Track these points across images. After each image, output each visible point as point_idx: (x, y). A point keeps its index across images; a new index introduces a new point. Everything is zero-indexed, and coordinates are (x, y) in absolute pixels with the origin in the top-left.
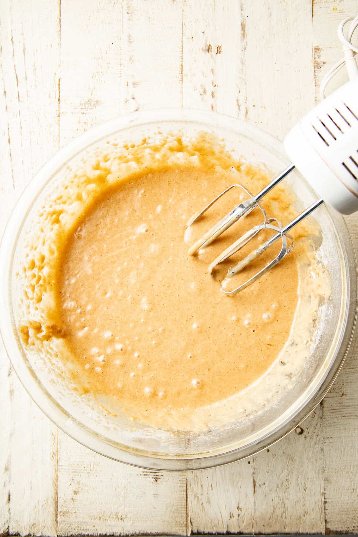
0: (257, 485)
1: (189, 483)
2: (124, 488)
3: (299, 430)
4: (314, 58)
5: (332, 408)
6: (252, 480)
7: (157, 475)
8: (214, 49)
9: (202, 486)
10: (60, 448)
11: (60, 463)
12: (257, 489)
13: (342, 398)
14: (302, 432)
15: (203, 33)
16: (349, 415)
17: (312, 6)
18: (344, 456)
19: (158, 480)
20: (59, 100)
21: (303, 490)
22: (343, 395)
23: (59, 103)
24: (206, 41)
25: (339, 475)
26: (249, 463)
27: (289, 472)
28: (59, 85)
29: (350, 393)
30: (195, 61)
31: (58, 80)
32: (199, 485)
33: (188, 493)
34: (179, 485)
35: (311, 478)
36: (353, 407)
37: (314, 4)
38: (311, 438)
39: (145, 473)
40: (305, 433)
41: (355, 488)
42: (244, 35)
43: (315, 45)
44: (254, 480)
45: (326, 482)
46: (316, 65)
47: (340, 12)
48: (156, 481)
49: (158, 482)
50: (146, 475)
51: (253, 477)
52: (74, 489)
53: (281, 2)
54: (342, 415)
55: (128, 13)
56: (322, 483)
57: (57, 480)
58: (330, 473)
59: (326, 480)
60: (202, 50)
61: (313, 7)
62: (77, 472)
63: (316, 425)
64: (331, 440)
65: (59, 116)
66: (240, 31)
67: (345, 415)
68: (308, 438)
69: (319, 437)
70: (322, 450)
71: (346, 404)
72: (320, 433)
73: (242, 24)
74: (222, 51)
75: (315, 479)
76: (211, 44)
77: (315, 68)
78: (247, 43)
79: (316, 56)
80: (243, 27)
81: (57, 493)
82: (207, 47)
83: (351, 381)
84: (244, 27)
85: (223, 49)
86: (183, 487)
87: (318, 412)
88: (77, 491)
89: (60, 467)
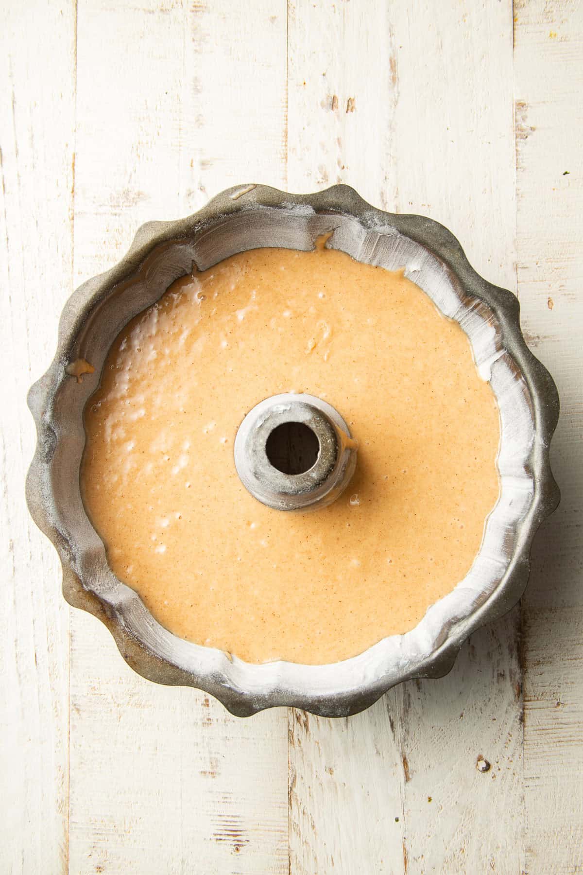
0: (410, 858)
1: (293, 854)
2: (183, 861)
3: (482, 764)
4: (516, 121)
5: (540, 727)
6: (402, 850)
7: (238, 841)
8: (342, 105)
9: (315, 859)
10: (73, 792)
11: (73, 819)
12: (409, 864)
13: (557, 709)
14: (488, 767)
15: (324, 75)
16: (570, 738)
17: (514, 29)
18: (559, 809)
19: (240, 848)
20: (73, 191)
21: (489, 867)
22: (558, 704)
23: (73, 197)
24: (329, 90)
25: (551, 842)
26: (397, 820)
27: (466, 836)
28: (74, 165)
29: (570, 702)
30: (308, 125)
31: (72, 157)
32: (311, 857)
33: (292, 871)
34: (277, 856)
35: (503, 847)
36: (576, 725)
37: (516, 27)
38: (503, 778)
39: (219, 837)
40: (492, 770)
41: (579, 864)
42: (394, 79)
43: (518, 97)
44: (405, 849)
45: (528, 854)
46: (519, 132)
47: (561, 41)
48: (237, 849)
49: (240, 852)
50: (221, 839)
51: (404, 845)
52: (97, 864)
53: (459, 22)
54: (557, 740)
55: (194, 40)
56: (522, 855)
57: (67, 847)
58: (535, 839)
59: (529, 850)
60: (323, 105)
61: (515, 32)
62: (101, 834)
63: (513, 756)
64: (537, 782)
65: (73, 219)
66: (388, 74)
67: (562, 739)
68: (498, 778)
69: (517, 777)
70: (523, 799)
71: (564, 721)
72: (518, 769)
73: (391, 61)
74: (356, 106)
75: (509, 848)
76: (337, 95)
77: (517, 137)
78: (399, 93)
79: (519, 117)
80: (393, 65)
81: (68, 870)
82: (330, 100)
83: (573, 680)
84: (395, 66)
85: (357, 104)
86: (282, 860)
87: (515, 734)
88: (101, 866)
89: (73, 825)
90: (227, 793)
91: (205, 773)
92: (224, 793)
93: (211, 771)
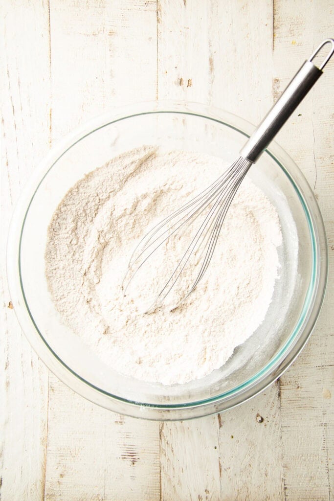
0: (223, 469)
1: (162, 466)
2: (105, 470)
3: (259, 419)
4: (274, 89)
5: (289, 399)
6: (218, 464)
7: (134, 459)
8: (185, 83)
9: (174, 468)
10: (49, 434)
11: (49, 448)
12: (222, 472)
13: (298, 390)
14: (262, 420)
15: (176, 68)
16: (304, 406)
17: (273, 40)
18: (301, 444)
19: (135, 463)
20: (51, 128)
21: (264, 475)
22: (298, 387)
23: (51, 131)
24: (179, 75)
25: (297, 463)
26: (216, 448)
27: (252, 457)
28: (51, 115)
29: (304, 386)
30: (168, 93)
31: (50, 111)
32: (172, 469)
33: (161, 475)
34: (153, 467)
35: (271, 464)
36: (308, 399)
37: (275, 39)
38: (270, 426)
39: (124, 457)
40: (265, 422)
41: (313, 476)
42: (212, 69)
43: (275, 77)
44: (220, 464)
45: (285, 469)
46: (276, 94)
47: (298, 46)
48: (133, 463)
49: (135, 465)
50: (125, 458)
51: (219, 462)
52: (61, 473)
53: (245, 38)
54: (299, 406)
55: (110, 50)
56: (282, 469)
57: (45, 464)
58: (288, 460)
59: (285, 466)
60: (175, 83)
61: (274, 42)
62: (63, 456)
63: (275, 414)
64: (289, 429)
65: (51, 142)
66: (208, 66)
67: (301, 406)
68: (268, 426)
69: (277, 426)
70: (281, 438)
71: (302, 397)
72: (278, 422)
73: (210, 59)
74: (192, 83)
75: (275, 465)
76: (183, 78)
77: (274, 97)
78: (214, 76)
79: (276, 87)
80: (211, 61)
81: (45, 476)
82: (179, 81)
83: (306, 375)
84: (212, 62)
85: (193, 82)
86: (156, 469)
87: (276, 403)
88: (63, 474)
89: (49, 452)
90: (129, 433)
91: (117, 422)
92: (127, 433)
93: (120, 420)
